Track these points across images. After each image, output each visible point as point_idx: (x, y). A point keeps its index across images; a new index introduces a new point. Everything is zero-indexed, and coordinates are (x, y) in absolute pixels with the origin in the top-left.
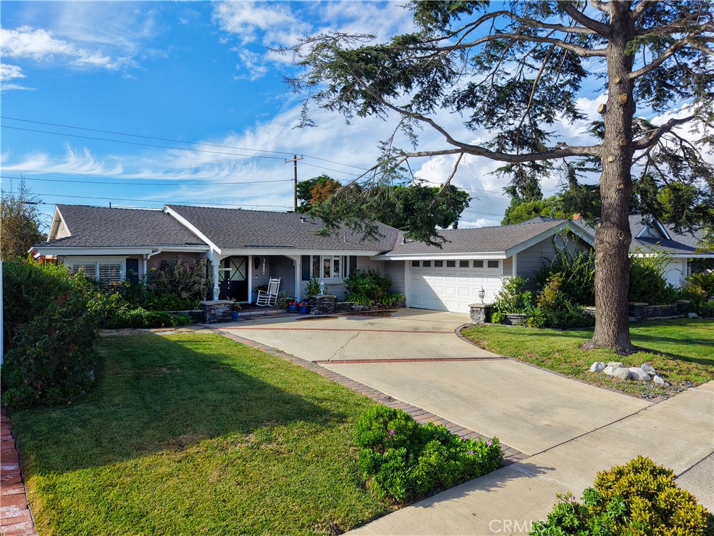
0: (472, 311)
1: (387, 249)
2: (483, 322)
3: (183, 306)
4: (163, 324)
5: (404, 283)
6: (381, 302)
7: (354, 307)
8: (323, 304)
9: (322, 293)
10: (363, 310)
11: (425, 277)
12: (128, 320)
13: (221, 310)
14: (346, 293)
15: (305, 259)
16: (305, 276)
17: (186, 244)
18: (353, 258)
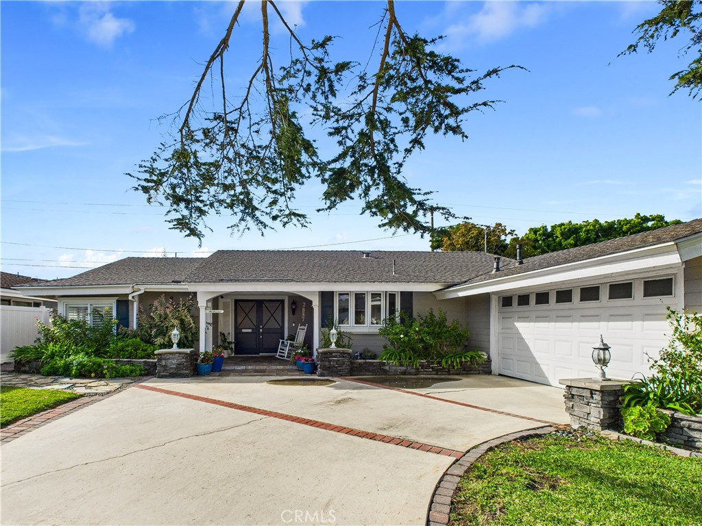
0: (570, 397)
1: (457, 281)
2: (598, 428)
3: (143, 354)
4: (93, 375)
5: (489, 335)
6: (439, 363)
7: (387, 368)
8: (330, 361)
9: (333, 345)
10: (404, 373)
11: (518, 325)
12: (60, 368)
13: (174, 361)
14: (385, 347)
15: (326, 297)
16: (327, 322)
17: (173, 282)
18: (407, 297)
